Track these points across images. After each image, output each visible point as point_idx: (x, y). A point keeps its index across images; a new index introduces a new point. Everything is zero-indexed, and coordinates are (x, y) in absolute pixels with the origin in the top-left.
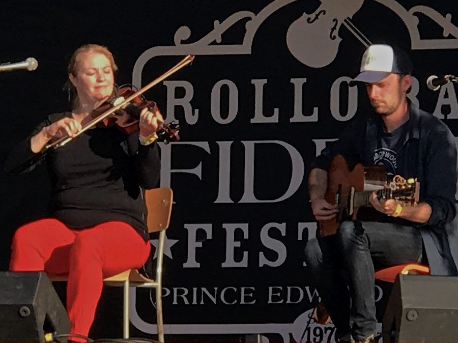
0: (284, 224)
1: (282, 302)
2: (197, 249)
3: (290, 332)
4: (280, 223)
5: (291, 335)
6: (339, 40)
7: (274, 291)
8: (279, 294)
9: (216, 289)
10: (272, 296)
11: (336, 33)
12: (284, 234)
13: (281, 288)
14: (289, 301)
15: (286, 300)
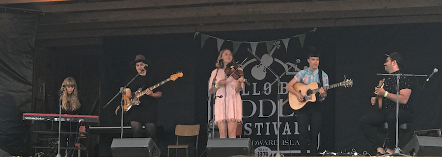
4: (250, 123)
6: (266, 72)
11: (265, 70)
12: (251, 126)
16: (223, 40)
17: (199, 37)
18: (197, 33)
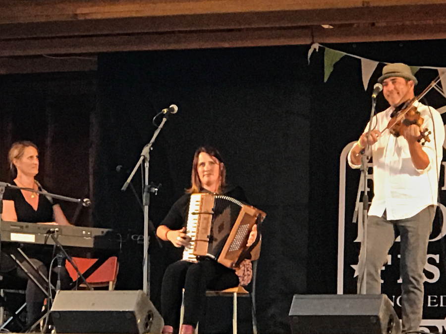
0: (438, 256)
1: (437, 305)
2: (382, 271)
3: (443, 325)
4: (435, 254)
5: (443, 327)
7: (432, 298)
8: (435, 301)
9: (394, 297)
10: (431, 302)
12: (438, 262)
13: (436, 296)
14: (442, 305)
15: (439, 303)
16: (377, 63)
17: (319, 56)
18: (316, 46)
